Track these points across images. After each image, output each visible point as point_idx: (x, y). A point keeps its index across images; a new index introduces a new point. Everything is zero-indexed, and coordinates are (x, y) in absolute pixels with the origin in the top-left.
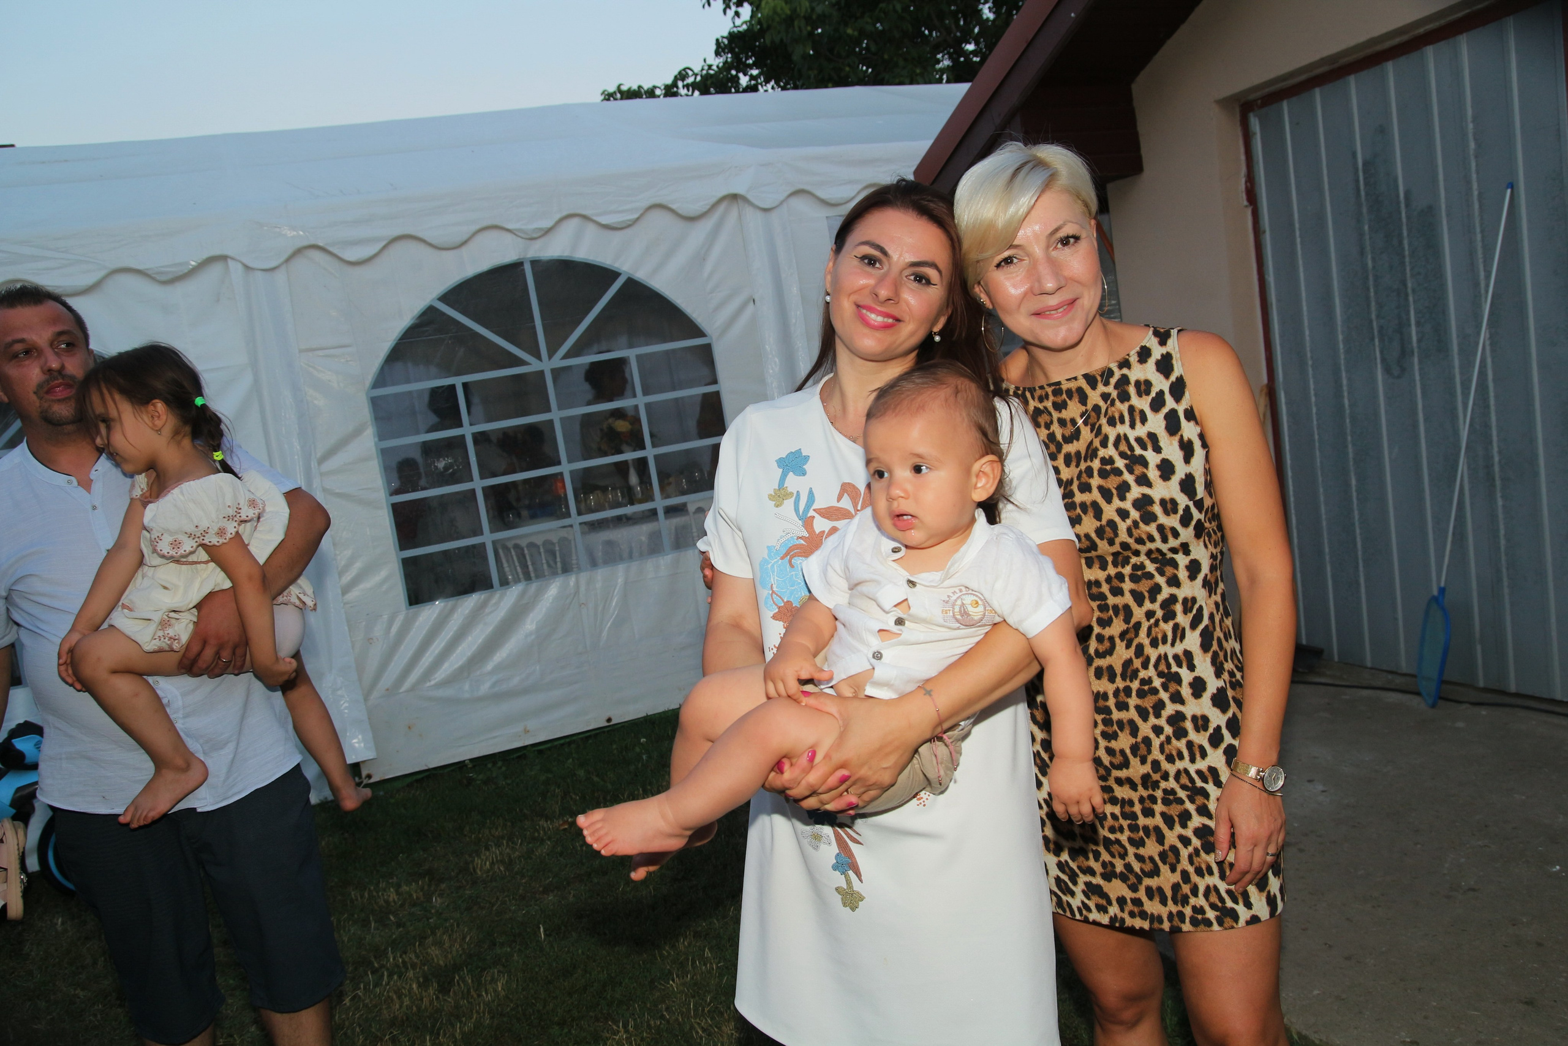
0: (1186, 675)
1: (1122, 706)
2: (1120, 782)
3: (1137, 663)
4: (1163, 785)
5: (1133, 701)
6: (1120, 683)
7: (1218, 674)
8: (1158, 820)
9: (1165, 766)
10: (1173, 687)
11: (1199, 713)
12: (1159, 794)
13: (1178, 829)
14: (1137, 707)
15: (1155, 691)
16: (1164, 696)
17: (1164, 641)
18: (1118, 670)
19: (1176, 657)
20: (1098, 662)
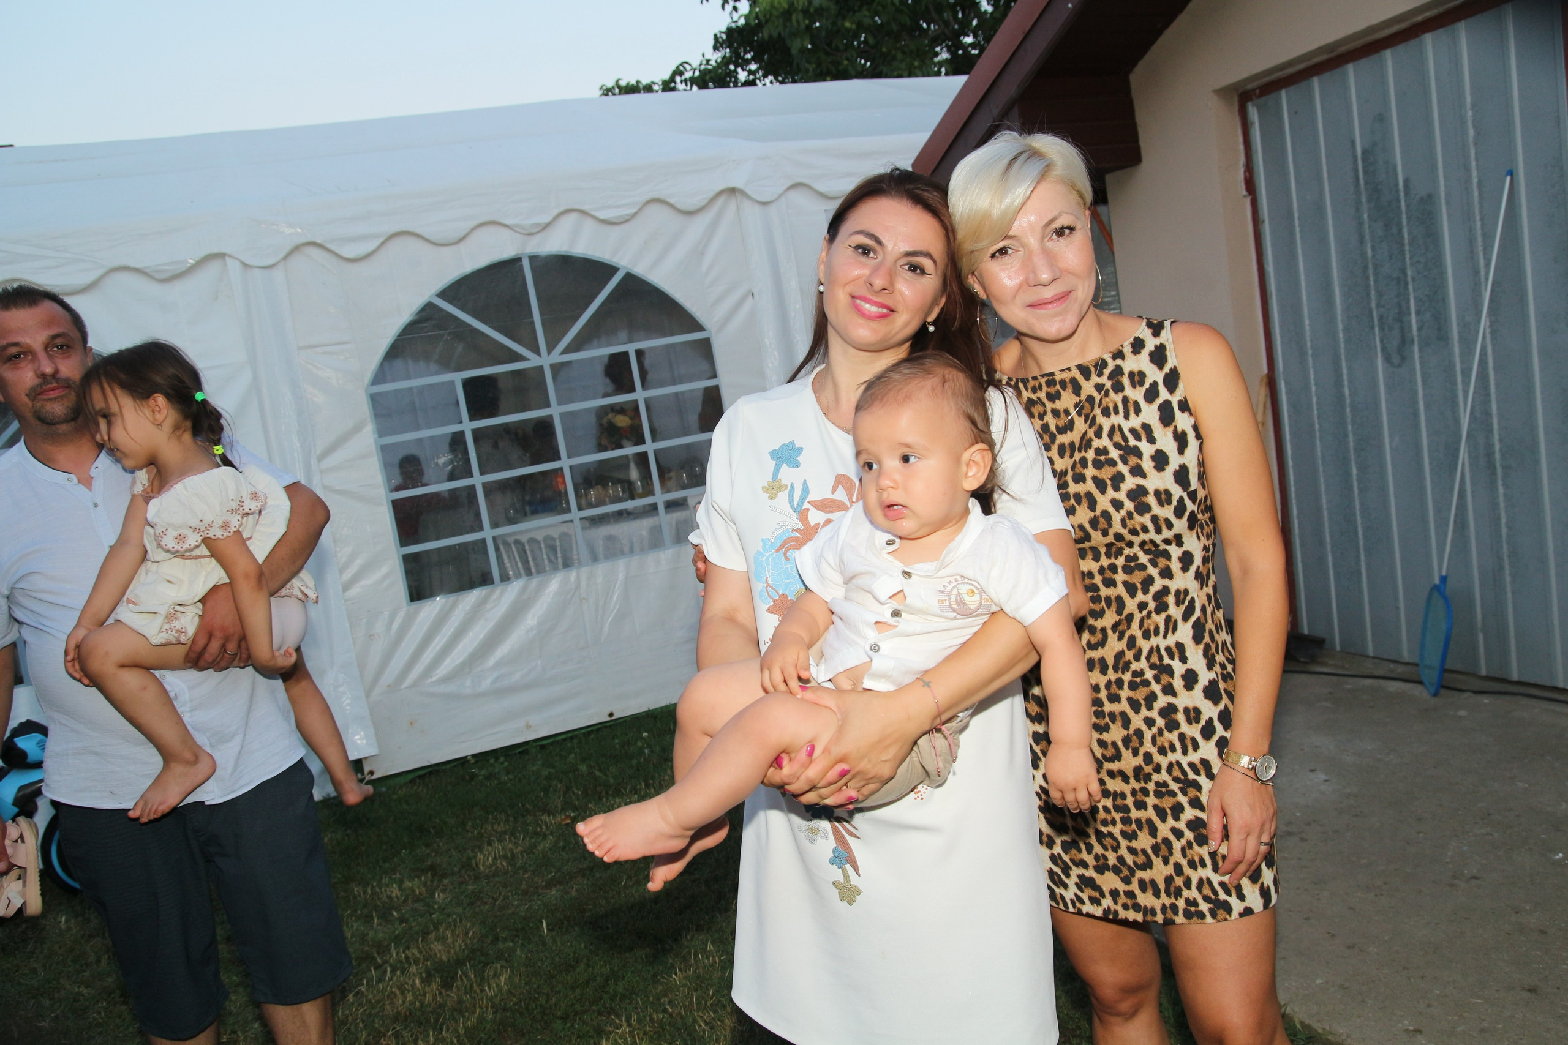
0: (1178, 668)
1: (1114, 698)
2: (1111, 774)
3: (1129, 655)
4: (1155, 777)
5: (1125, 693)
6: (1112, 675)
7: (1210, 666)
8: (1151, 813)
9: (1157, 758)
11: (1191, 705)
12: (1151, 786)
13: (1171, 822)
14: (1129, 700)
15: (1146, 683)
16: (1156, 688)
17: (1157, 633)
18: (1110, 662)
19: (1168, 649)
20: (1091, 654)
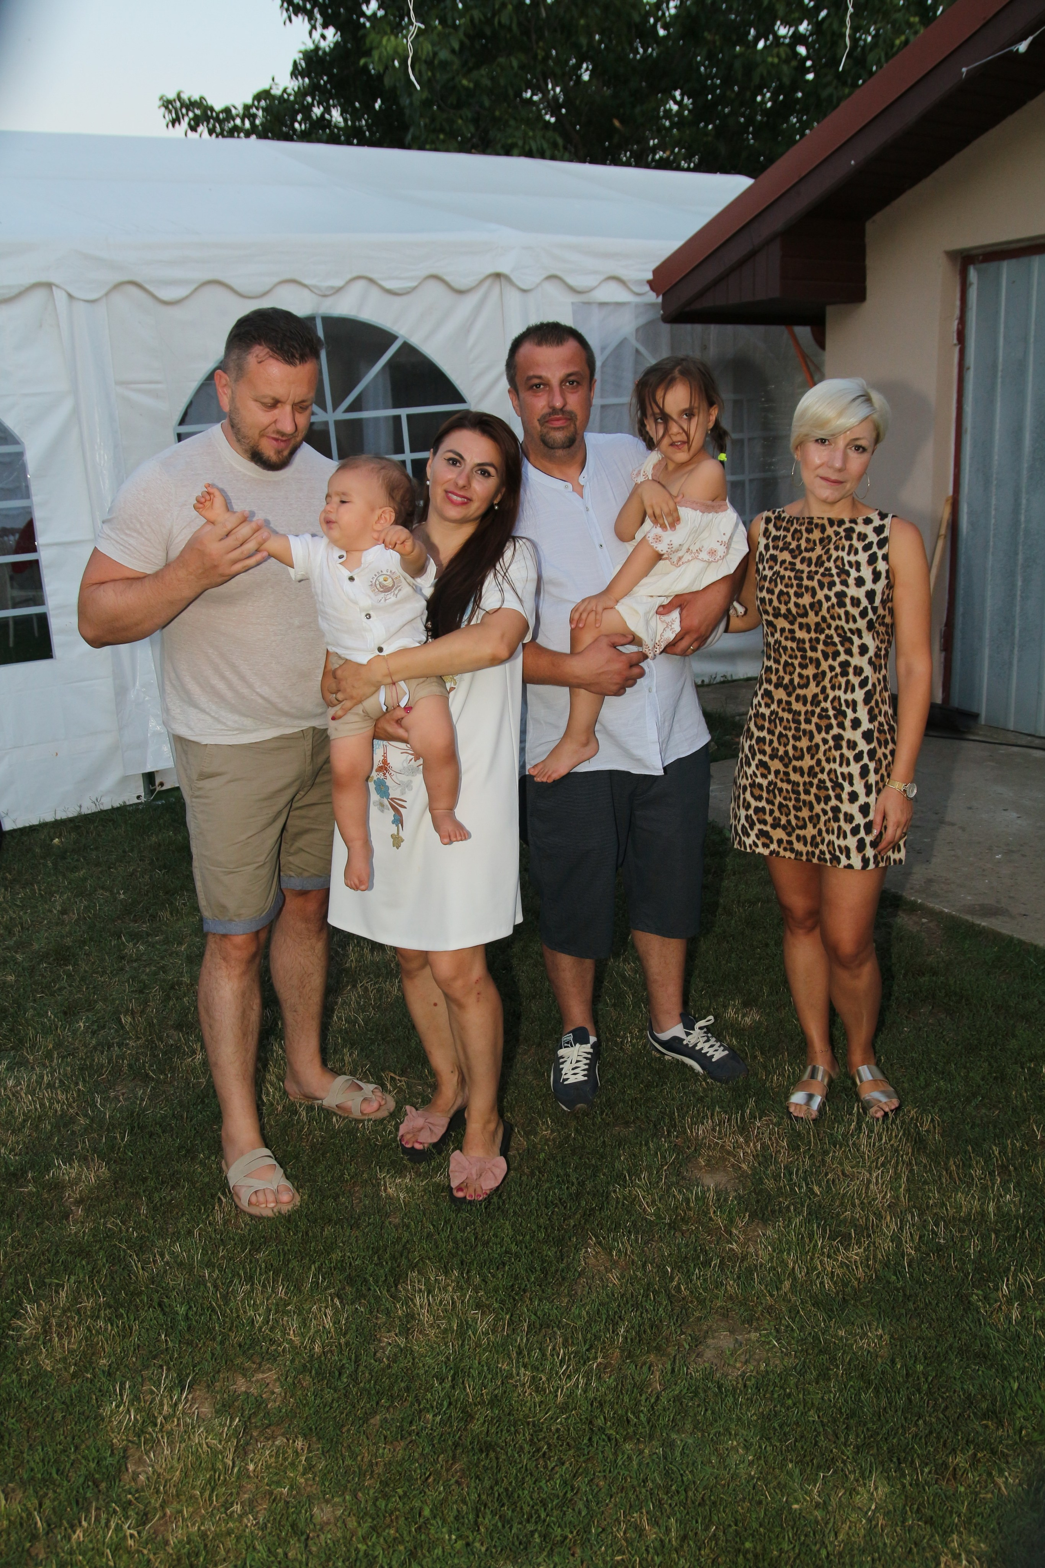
0: (850, 714)
1: (808, 721)
2: (795, 769)
3: (821, 697)
4: (820, 776)
5: (815, 720)
6: (809, 707)
7: (872, 719)
8: (812, 798)
9: (824, 763)
10: (840, 718)
11: (852, 739)
12: (815, 781)
13: (822, 805)
14: (816, 724)
15: (829, 718)
16: (834, 722)
17: (840, 688)
18: (809, 699)
19: (846, 701)
20: (799, 691)
